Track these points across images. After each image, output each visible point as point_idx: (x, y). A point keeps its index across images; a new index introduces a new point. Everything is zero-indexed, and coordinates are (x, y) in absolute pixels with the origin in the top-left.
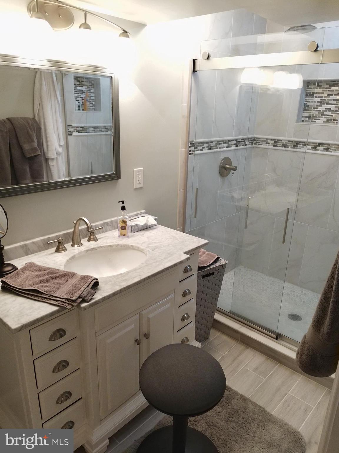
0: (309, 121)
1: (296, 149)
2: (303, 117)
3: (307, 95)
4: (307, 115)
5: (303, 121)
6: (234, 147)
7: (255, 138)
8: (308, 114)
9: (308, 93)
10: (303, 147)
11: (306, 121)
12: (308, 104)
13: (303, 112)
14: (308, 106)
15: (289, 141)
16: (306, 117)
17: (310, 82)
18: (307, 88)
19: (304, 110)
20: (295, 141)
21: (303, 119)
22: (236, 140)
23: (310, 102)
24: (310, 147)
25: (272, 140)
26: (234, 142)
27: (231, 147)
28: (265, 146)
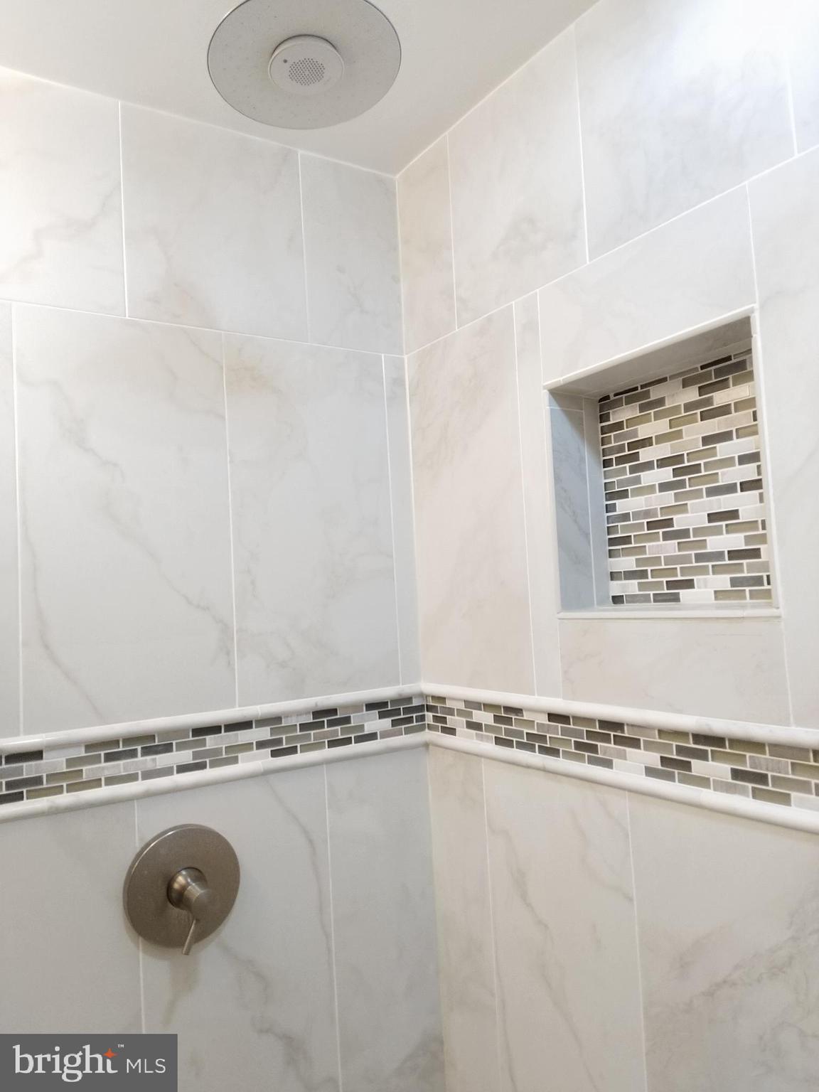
0: (645, 599)
1: (590, 762)
2: (613, 576)
3: (607, 463)
4: (627, 563)
5: (617, 600)
6: (259, 761)
7: (422, 695)
8: (633, 558)
9: (612, 451)
10: (623, 756)
11: (633, 599)
12: (622, 506)
13: (611, 554)
14: (625, 517)
15: (553, 717)
16: (630, 575)
17: (607, 397)
18: (603, 431)
19: (612, 542)
20: (580, 720)
21: (617, 588)
22: (272, 721)
23: (627, 497)
24: (654, 759)
25: (488, 707)
26: (264, 733)
27: (235, 760)
28: (465, 740)
